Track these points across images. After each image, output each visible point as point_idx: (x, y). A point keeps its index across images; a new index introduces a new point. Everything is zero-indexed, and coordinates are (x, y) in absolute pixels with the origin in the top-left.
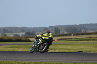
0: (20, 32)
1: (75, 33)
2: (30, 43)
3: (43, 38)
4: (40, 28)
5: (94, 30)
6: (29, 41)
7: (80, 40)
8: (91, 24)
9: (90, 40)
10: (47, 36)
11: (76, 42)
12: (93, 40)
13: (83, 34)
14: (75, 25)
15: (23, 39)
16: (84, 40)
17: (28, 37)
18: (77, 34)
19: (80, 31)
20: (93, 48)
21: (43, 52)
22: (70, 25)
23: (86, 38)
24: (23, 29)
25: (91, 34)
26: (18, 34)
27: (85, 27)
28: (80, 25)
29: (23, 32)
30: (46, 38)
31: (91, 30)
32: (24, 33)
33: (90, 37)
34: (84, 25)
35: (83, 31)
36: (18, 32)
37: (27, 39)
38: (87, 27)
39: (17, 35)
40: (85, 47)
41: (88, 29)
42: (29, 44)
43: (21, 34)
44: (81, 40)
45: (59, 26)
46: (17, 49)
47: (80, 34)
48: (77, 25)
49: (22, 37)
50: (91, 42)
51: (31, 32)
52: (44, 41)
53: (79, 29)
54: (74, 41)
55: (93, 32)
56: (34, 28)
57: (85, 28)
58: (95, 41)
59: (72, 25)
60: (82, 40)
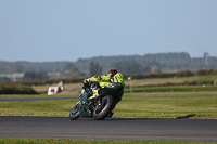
0: (13, 72)
1: (136, 74)
2: (36, 96)
3: (102, 84)
4: (57, 63)
5: (179, 67)
6: (34, 93)
7: (147, 91)
8: (170, 54)
9: (169, 90)
10: (109, 81)
11: (138, 94)
12: (175, 90)
13: (153, 76)
14: (135, 56)
15: (20, 87)
16: (156, 91)
17: (30, 84)
18: (140, 77)
19: (148, 69)
20: (175, 108)
21: (102, 118)
22: (123, 57)
23: (160, 85)
24: (19, 66)
25: (172, 75)
26: (8, 76)
27: (157, 60)
28: (148, 56)
29: (19, 71)
30: (108, 84)
31: (171, 67)
32: (22, 75)
33: (169, 84)
34: (155, 56)
35: (153, 70)
36: (7, 73)
37: (27, 87)
38: (162, 62)
39: (6, 78)
40: (157, 105)
41: (164, 66)
42: (34, 99)
43: (16, 76)
44: (150, 89)
45: (101, 58)
46: (6, 110)
47: (147, 77)
48: (140, 57)
49: (17, 83)
50: (172, 93)
51: (37, 71)
52: (104, 92)
53: (145, 66)
54: (134, 91)
55: (175, 71)
56: (44, 63)
57: (157, 64)
58: (180, 93)
59: (130, 57)
60: (151, 91)
